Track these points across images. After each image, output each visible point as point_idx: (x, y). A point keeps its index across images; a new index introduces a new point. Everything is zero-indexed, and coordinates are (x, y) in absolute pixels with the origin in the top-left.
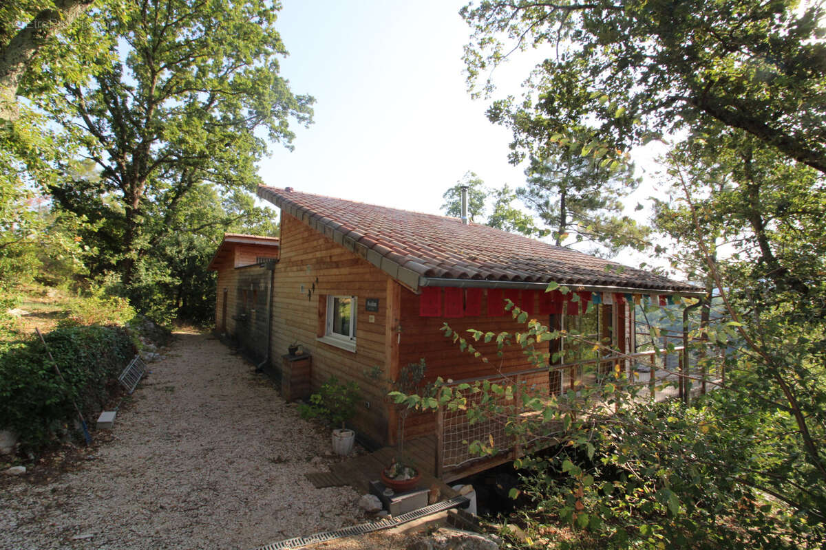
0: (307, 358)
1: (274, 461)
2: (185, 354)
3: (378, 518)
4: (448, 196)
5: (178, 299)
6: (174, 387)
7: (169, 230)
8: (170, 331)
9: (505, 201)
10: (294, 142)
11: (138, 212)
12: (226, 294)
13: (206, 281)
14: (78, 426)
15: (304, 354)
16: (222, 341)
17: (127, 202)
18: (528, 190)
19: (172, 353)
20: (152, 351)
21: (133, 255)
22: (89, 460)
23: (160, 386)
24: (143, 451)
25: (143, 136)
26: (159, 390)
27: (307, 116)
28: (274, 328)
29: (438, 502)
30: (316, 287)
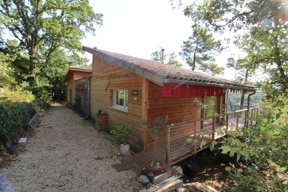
0: (106, 114)
1: (97, 159)
2: (56, 113)
3: (148, 187)
4: (153, 55)
5: (52, 93)
6: (52, 127)
7: (47, 66)
8: (50, 105)
9: (173, 58)
10: (95, 32)
11: (34, 58)
12: (71, 90)
13: (63, 86)
14: (8, 145)
15: (104, 113)
16: (70, 108)
17: (30, 54)
18: (183, 53)
19: (51, 113)
20: (43, 112)
21: (34, 75)
22: (14, 161)
23: (46, 126)
24: (39, 155)
25: (35, 27)
26: (46, 128)
27: (100, 22)
28: (91, 103)
29: (171, 177)
30: (109, 86)
